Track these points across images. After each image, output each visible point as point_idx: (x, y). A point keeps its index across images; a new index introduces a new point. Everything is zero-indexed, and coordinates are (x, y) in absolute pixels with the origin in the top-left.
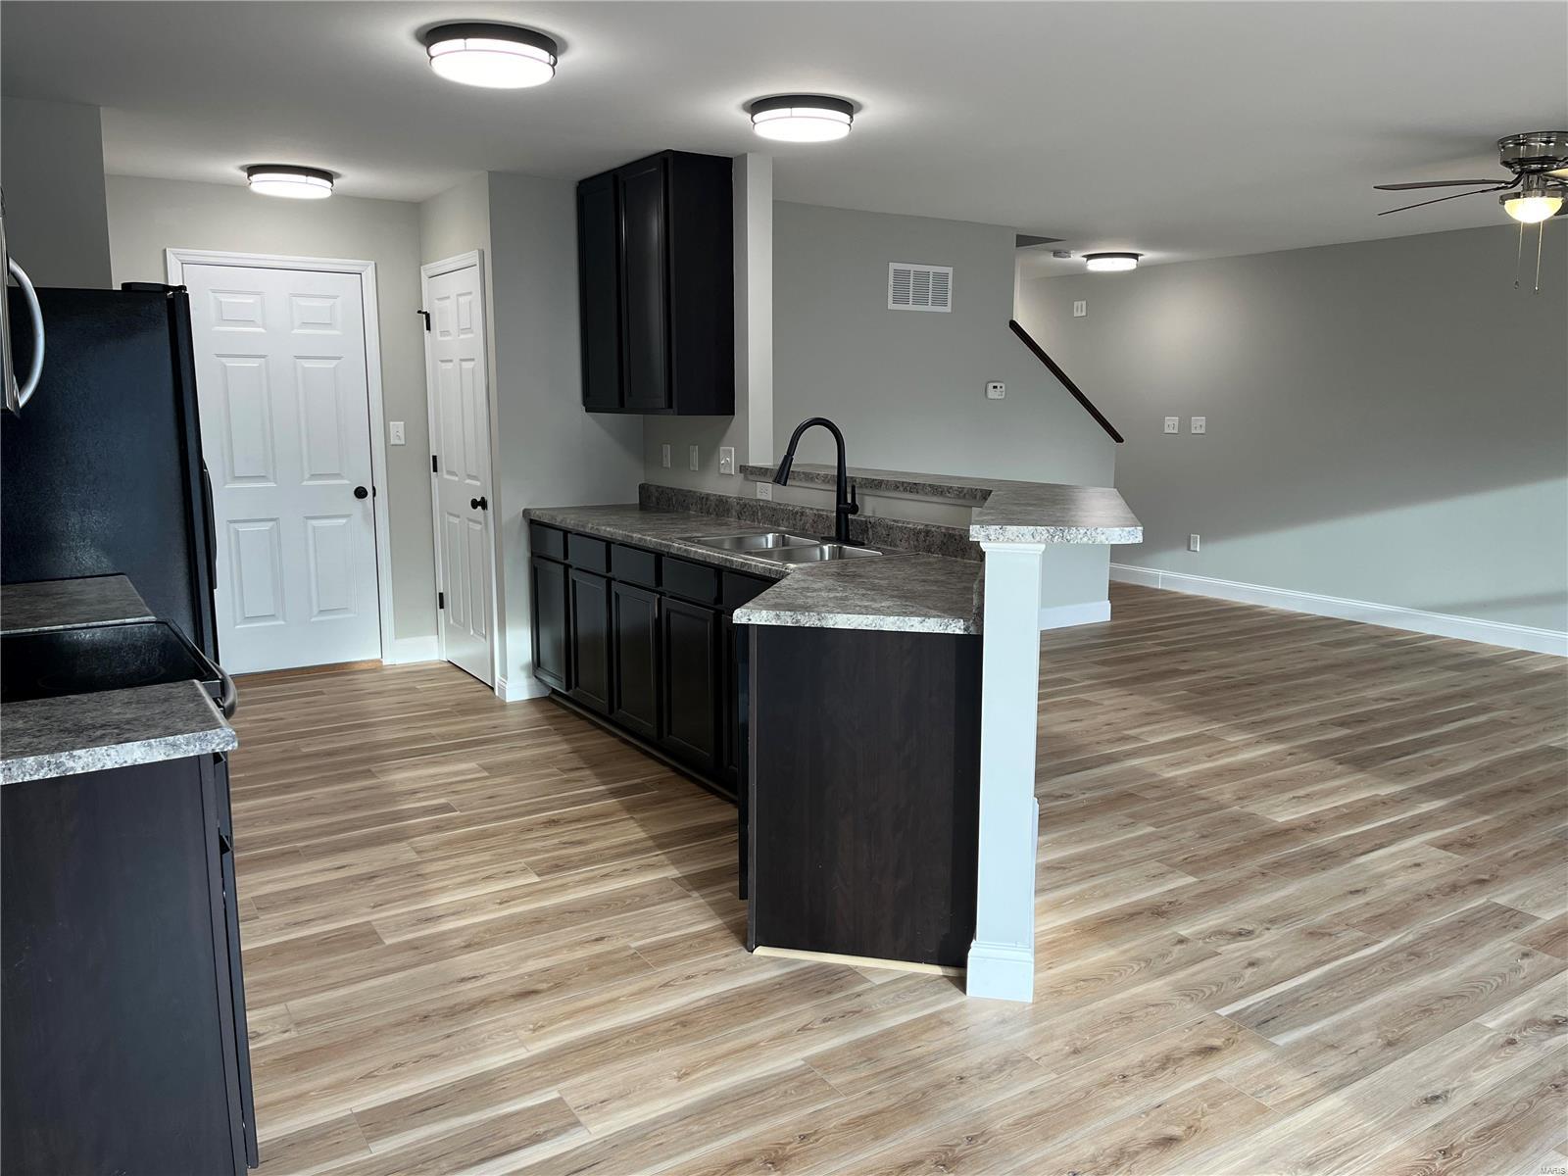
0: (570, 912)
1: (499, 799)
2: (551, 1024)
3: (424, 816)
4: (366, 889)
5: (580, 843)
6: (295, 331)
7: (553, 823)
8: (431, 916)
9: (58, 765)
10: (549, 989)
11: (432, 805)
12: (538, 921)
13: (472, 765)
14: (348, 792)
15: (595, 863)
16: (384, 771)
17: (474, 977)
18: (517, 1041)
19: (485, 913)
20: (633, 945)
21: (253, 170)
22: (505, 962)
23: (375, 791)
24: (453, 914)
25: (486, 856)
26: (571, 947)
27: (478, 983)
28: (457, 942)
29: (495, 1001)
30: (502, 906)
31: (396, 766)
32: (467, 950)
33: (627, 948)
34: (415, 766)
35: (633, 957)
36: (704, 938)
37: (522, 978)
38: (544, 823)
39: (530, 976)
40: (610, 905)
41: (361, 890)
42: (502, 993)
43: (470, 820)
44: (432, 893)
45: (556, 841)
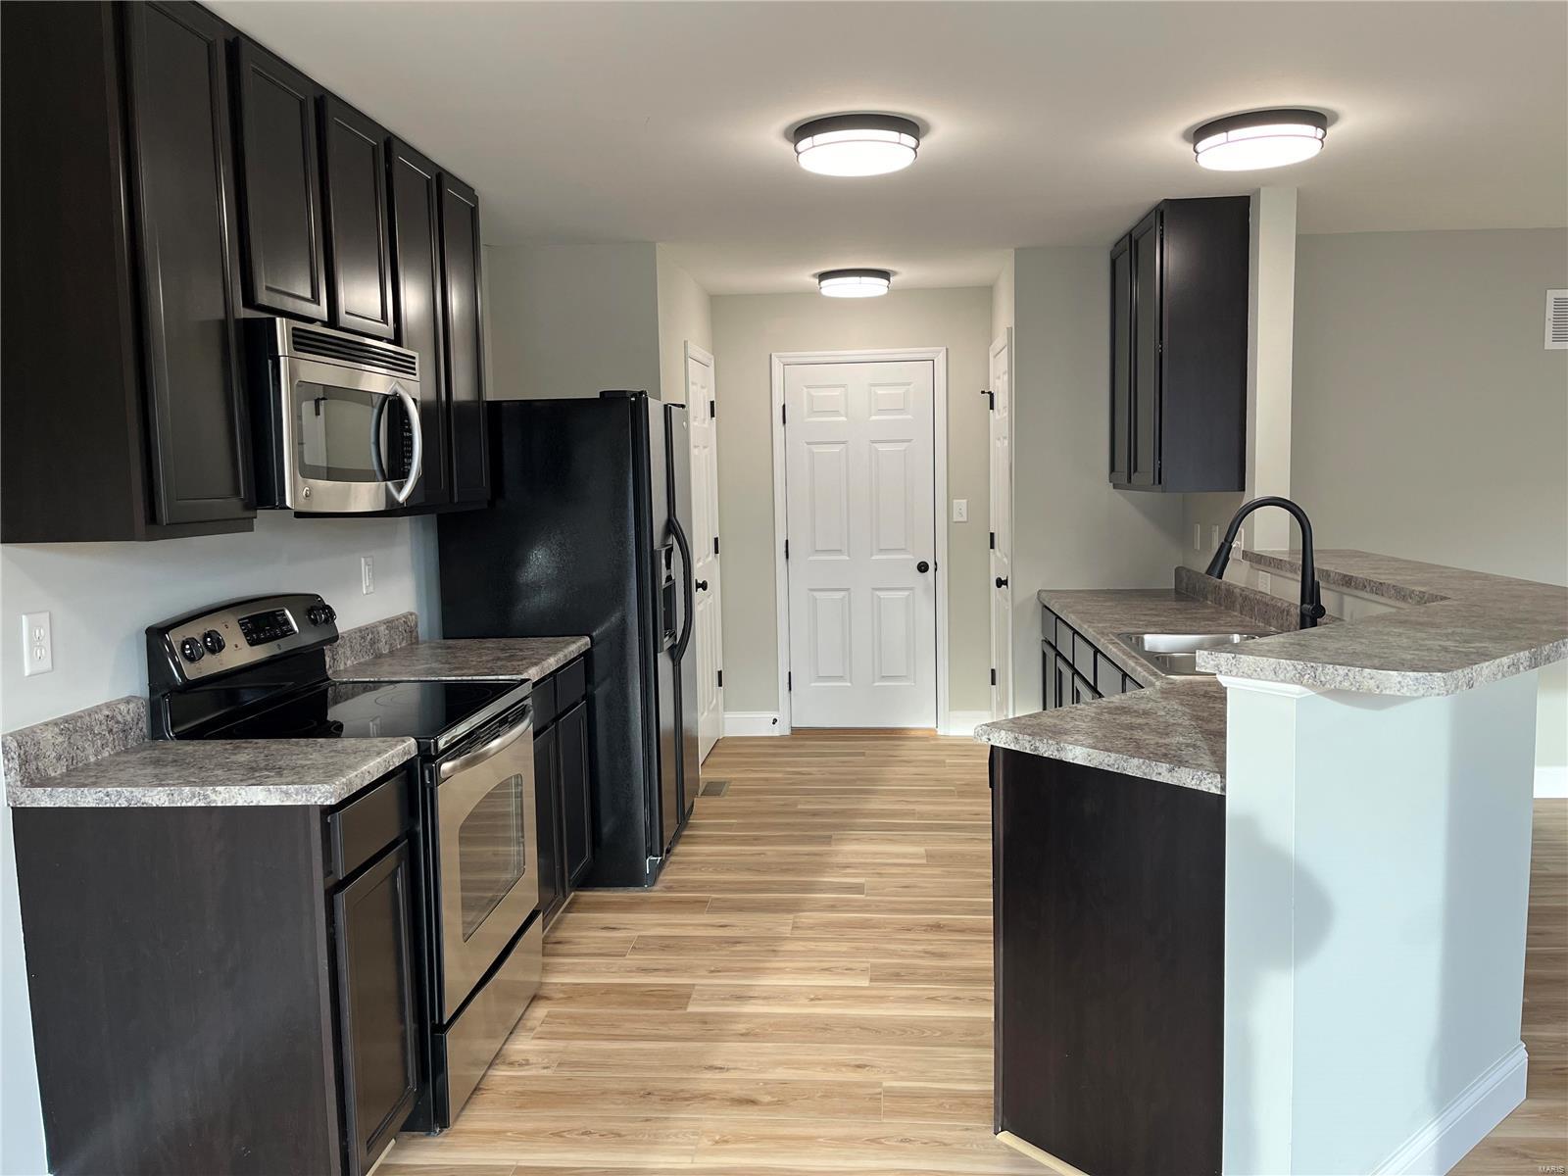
0: (861, 1028)
1: (912, 890)
2: (736, 1142)
3: (832, 893)
4: (724, 953)
5: (942, 956)
6: (874, 418)
7: (937, 927)
8: (743, 995)
9: (206, 797)
10: (769, 1104)
11: (846, 883)
12: (826, 1028)
13: (921, 850)
14: (797, 854)
15: (936, 982)
16: (841, 840)
17: (721, 1068)
18: (693, 1147)
19: (790, 1006)
20: (885, 1084)
21: (824, 276)
22: (758, 1062)
23: (818, 858)
24: (765, 998)
25: (844, 947)
26: (826, 1066)
27: (718, 1075)
28: (741, 1027)
29: (714, 1099)
30: (813, 1002)
31: (854, 837)
32: (742, 1038)
33: (879, 1084)
34: (871, 840)
35: (874, 1098)
36: (962, 1100)
37: (757, 1084)
38: (928, 926)
39: (765, 1084)
40: (906, 1032)
41: (720, 952)
42: (727, 1092)
43: (867, 906)
44: (768, 971)
45: (920, 948)
